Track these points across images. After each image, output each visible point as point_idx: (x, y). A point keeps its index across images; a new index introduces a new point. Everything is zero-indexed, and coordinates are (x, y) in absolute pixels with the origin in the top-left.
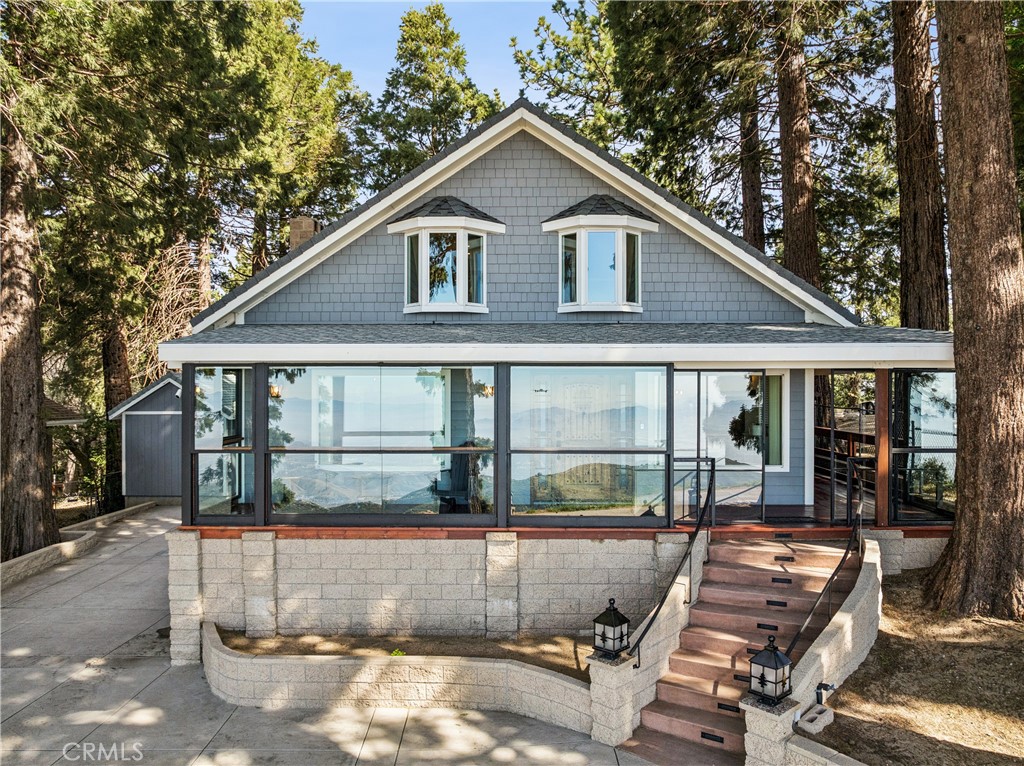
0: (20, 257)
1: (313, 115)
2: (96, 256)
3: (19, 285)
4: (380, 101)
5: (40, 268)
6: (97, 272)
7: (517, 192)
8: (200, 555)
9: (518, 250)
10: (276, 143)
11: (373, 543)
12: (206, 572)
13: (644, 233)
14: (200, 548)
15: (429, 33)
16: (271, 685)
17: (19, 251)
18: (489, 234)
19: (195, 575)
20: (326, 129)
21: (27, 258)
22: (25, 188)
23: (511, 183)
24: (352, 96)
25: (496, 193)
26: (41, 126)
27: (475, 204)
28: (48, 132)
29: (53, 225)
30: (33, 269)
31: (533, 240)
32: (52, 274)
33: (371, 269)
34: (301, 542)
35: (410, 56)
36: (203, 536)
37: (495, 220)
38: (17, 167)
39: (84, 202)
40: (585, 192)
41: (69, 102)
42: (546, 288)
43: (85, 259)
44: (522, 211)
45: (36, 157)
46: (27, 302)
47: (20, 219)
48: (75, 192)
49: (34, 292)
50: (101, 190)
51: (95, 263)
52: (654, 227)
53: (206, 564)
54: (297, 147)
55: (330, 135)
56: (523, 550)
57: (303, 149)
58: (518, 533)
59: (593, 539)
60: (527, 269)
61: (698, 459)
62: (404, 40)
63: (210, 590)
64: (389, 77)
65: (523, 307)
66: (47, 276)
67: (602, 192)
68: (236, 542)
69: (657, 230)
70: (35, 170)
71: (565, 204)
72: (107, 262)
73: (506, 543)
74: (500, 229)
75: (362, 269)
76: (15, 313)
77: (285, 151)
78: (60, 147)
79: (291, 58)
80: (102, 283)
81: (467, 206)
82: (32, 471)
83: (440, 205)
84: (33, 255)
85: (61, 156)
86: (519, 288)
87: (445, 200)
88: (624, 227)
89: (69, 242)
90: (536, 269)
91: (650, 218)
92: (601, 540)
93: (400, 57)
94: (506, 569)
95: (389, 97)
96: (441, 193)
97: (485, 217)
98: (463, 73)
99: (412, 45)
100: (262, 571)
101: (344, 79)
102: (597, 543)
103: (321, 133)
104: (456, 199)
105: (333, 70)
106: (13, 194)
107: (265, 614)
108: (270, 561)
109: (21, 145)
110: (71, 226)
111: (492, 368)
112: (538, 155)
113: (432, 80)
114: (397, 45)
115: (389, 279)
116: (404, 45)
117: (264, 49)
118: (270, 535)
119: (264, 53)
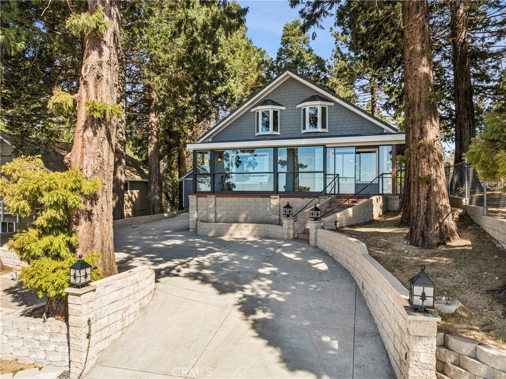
0: (154, 127)
1: (250, 70)
2: (175, 126)
3: (153, 135)
4: (275, 61)
5: (159, 130)
6: (176, 132)
7: (289, 96)
8: (197, 202)
9: (289, 114)
10: (236, 82)
11: (241, 198)
12: (198, 206)
13: (329, 106)
14: (197, 200)
15: (293, 32)
16: (211, 229)
17: (153, 125)
18: (280, 110)
19: (196, 207)
20: (254, 75)
21: (155, 127)
22: (155, 105)
23: (287, 94)
24: (264, 61)
25: (282, 97)
26: (159, 88)
27: (276, 101)
28: (161, 89)
29: (162, 116)
30: (157, 130)
31: (294, 111)
32: (162, 131)
33: (246, 123)
34: (222, 198)
35: (285, 42)
36: (198, 197)
37: (282, 106)
38: (153, 99)
39: (171, 109)
40: (310, 94)
41: (165, 81)
42: (298, 126)
43: (172, 127)
44: (290, 102)
45: (158, 96)
46: (155, 140)
47: (154, 115)
48: (169, 106)
49: (157, 137)
50: (176, 105)
51: (175, 129)
52: (332, 104)
53: (198, 205)
54: (243, 83)
55: (255, 76)
56: (281, 201)
57: (246, 83)
58: (280, 196)
59: (301, 198)
60: (292, 120)
61: (334, 175)
62: (284, 36)
63: (199, 211)
64: (278, 51)
65: (291, 132)
66: (161, 133)
67: (315, 94)
68: (206, 198)
69: (333, 105)
70: (157, 100)
71: (303, 99)
72: (179, 129)
73: (276, 198)
74: (284, 108)
75: (244, 123)
76: (152, 144)
77: (239, 84)
78: (164, 93)
79: (241, 49)
80: (177, 135)
81: (273, 102)
82: (157, 191)
83: (265, 102)
84: (157, 126)
85: (165, 95)
86: (289, 126)
87: (267, 101)
88: (320, 105)
89: (167, 122)
90: (294, 120)
91: (331, 101)
92: (304, 198)
93: (282, 43)
94: (276, 206)
95: (279, 59)
96: (266, 99)
97: (279, 105)
98: (308, 46)
99: (286, 38)
100: (212, 206)
101: (263, 54)
102: (302, 199)
103: (252, 76)
104: (270, 100)
105: (258, 51)
106: (152, 107)
107: (213, 217)
108: (214, 203)
109: (154, 92)
110: (168, 117)
111: (273, 149)
112: (295, 84)
113: (294, 51)
114: (281, 38)
115: (251, 126)
116: (284, 38)
117: (231, 47)
118: (214, 196)
119: (231, 48)
